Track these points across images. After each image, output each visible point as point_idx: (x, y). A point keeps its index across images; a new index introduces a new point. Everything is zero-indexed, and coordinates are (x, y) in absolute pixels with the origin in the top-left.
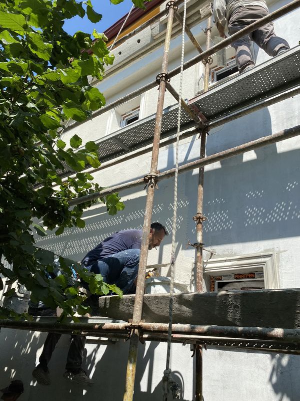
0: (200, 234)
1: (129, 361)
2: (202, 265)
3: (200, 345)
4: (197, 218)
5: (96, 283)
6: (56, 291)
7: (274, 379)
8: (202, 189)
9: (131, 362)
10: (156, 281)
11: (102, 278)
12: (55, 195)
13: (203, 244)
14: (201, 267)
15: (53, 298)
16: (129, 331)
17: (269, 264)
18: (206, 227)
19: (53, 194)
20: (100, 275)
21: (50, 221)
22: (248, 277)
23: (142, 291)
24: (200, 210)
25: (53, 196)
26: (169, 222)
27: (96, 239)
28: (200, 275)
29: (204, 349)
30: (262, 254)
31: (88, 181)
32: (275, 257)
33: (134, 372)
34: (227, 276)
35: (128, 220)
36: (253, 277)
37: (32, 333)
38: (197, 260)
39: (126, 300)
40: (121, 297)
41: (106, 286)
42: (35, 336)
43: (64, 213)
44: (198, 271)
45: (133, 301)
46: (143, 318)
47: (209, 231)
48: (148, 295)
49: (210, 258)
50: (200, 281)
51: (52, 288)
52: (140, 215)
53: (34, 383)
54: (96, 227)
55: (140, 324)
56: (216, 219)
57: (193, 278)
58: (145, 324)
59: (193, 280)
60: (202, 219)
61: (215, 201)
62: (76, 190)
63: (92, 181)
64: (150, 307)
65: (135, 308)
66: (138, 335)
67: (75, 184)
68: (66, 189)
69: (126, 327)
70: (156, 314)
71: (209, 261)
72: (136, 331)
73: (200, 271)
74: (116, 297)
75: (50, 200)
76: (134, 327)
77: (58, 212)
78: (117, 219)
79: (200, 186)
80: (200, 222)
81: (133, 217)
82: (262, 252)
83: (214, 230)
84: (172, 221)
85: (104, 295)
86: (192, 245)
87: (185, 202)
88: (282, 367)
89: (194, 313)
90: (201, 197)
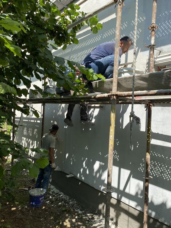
0: (153, 38)
1: (111, 112)
2: (153, 59)
3: (151, 104)
4: (152, 28)
5: (90, 74)
6: (69, 80)
8: (156, 4)
9: (112, 112)
10: (125, 70)
11: (93, 71)
12: (58, 23)
13: (155, 45)
14: (153, 60)
15: (68, 84)
16: (110, 97)
18: (158, 34)
19: (57, 22)
20: (92, 69)
21: (58, 41)
23: (117, 76)
24: (154, 21)
25: (57, 24)
26: (131, 34)
27: (86, 52)
28: (152, 65)
31: (77, 11)
33: (115, 116)
34: (169, 65)
35: (105, 37)
37: (61, 105)
38: (150, 56)
39: (108, 82)
40: (105, 81)
41: (96, 75)
42: (62, 107)
43: (66, 35)
44: (151, 63)
45: (112, 82)
46: (118, 90)
47: (159, 36)
48: (121, 77)
49: (159, 55)
50: (152, 69)
51: (67, 79)
52: (112, 32)
53: (66, 126)
54: (86, 44)
55: (116, 93)
56: (164, 27)
57: (147, 68)
58: (119, 93)
59: (147, 70)
60: (155, 27)
61: (165, 14)
62: (70, 18)
63: (79, 10)
64: (122, 84)
65: (113, 85)
66: (116, 99)
67: (69, 14)
68: (64, 18)
69: (109, 96)
70: (125, 88)
71: (158, 56)
72: (114, 97)
73: (152, 63)
74: (102, 81)
75: (55, 26)
76: (113, 95)
77: (62, 35)
78: (98, 37)
79: (155, 2)
80: (153, 30)
81: (108, 34)
83: (163, 35)
84: (134, 33)
85: (95, 80)
86: (147, 47)
87: (143, 18)
89: (148, 85)
90: (155, 11)
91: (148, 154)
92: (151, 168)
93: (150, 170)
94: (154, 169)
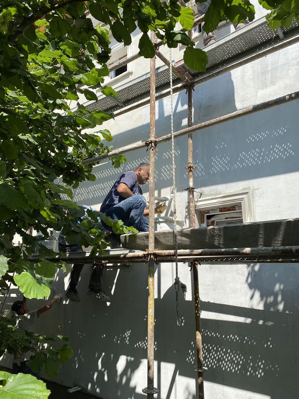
0: (191, 180)
1: (149, 276)
3: (196, 262)
4: (189, 167)
5: (119, 226)
7: (250, 280)
8: (191, 141)
9: (151, 277)
10: (160, 220)
11: (122, 222)
13: (194, 188)
16: (146, 257)
17: (246, 200)
21: (67, 179)
22: (230, 210)
24: (190, 160)
29: (199, 265)
30: (240, 192)
32: (250, 194)
34: (213, 210)
36: (234, 210)
38: (190, 200)
39: (142, 236)
40: (137, 234)
41: (126, 228)
43: (79, 171)
45: (147, 237)
46: (155, 248)
48: (157, 231)
49: (200, 198)
50: (193, 217)
55: (154, 252)
57: (187, 214)
58: (158, 251)
60: (192, 167)
64: (160, 240)
65: (149, 241)
66: (154, 259)
68: (78, 152)
69: (144, 255)
70: (165, 244)
72: (152, 256)
73: (192, 209)
74: (134, 234)
76: (151, 254)
79: (190, 139)
80: (191, 171)
82: (241, 191)
85: (125, 234)
86: (185, 189)
87: (176, 151)
88: (255, 272)
89: (191, 242)
90: (191, 149)
91: (198, 333)
92: (204, 355)
93: (202, 359)
94: (208, 356)
